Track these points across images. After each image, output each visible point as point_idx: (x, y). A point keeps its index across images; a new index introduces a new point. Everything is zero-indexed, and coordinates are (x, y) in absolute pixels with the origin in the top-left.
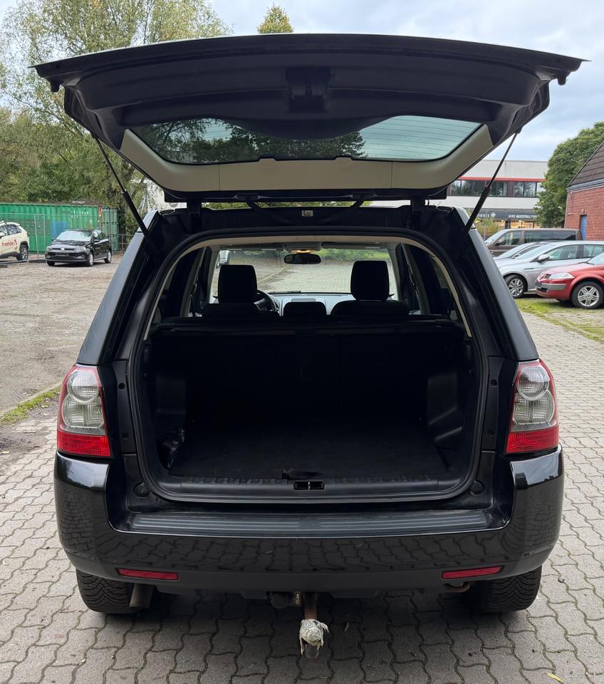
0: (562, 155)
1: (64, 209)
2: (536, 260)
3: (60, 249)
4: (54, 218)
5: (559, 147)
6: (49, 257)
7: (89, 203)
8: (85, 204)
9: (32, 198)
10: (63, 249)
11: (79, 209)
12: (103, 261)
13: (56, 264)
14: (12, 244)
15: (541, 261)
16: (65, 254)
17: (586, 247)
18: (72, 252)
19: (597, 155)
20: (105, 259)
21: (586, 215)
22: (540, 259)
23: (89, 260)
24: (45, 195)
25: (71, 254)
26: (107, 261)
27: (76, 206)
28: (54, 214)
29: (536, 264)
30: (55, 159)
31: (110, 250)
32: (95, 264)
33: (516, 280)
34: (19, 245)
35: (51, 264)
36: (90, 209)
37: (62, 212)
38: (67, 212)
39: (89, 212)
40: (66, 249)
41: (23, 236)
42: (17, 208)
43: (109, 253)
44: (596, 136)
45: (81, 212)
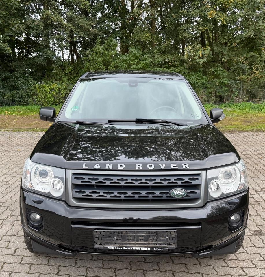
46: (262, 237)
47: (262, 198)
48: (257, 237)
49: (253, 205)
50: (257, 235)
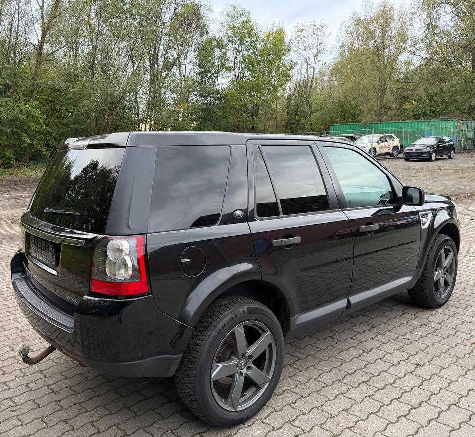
1: (434, 123)
3: (412, 150)
4: (426, 129)
6: (405, 155)
7: (453, 118)
8: (450, 118)
9: (416, 117)
10: (414, 150)
11: (444, 122)
12: (447, 157)
13: (411, 160)
14: (387, 147)
16: (415, 153)
18: (419, 151)
20: (448, 156)
23: (432, 157)
24: (425, 114)
25: (419, 153)
26: (450, 158)
27: (443, 120)
28: (426, 126)
30: (435, 89)
31: (454, 150)
32: (437, 160)
34: (391, 148)
35: (407, 160)
36: (452, 122)
37: (432, 125)
38: (435, 125)
39: (451, 124)
40: (416, 150)
41: (396, 142)
42: (403, 124)
43: (453, 152)
45: (445, 124)
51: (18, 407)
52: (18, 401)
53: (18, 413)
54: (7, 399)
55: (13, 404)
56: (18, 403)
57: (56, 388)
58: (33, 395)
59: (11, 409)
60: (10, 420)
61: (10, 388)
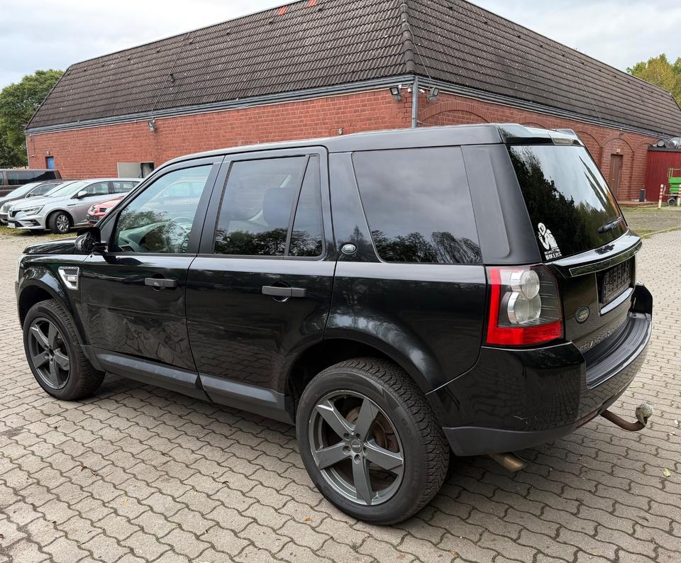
0: (10, 99)
2: (76, 197)
5: (4, 90)
15: (80, 198)
17: (115, 184)
19: (49, 101)
21: (52, 157)
22: (80, 194)
29: (76, 201)
33: (61, 216)
44: (41, 83)
46: (7, 429)
47: (8, 518)
48: (14, 426)
49: (30, 481)
50: (16, 429)
51: (637, 519)
52: (627, 526)
53: (643, 514)
54: (637, 539)
55: (638, 528)
56: (631, 523)
57: (572, 507)
58: (605, 519)
59: (645, 523)
60: (658, 513)
61: (619, 548)
